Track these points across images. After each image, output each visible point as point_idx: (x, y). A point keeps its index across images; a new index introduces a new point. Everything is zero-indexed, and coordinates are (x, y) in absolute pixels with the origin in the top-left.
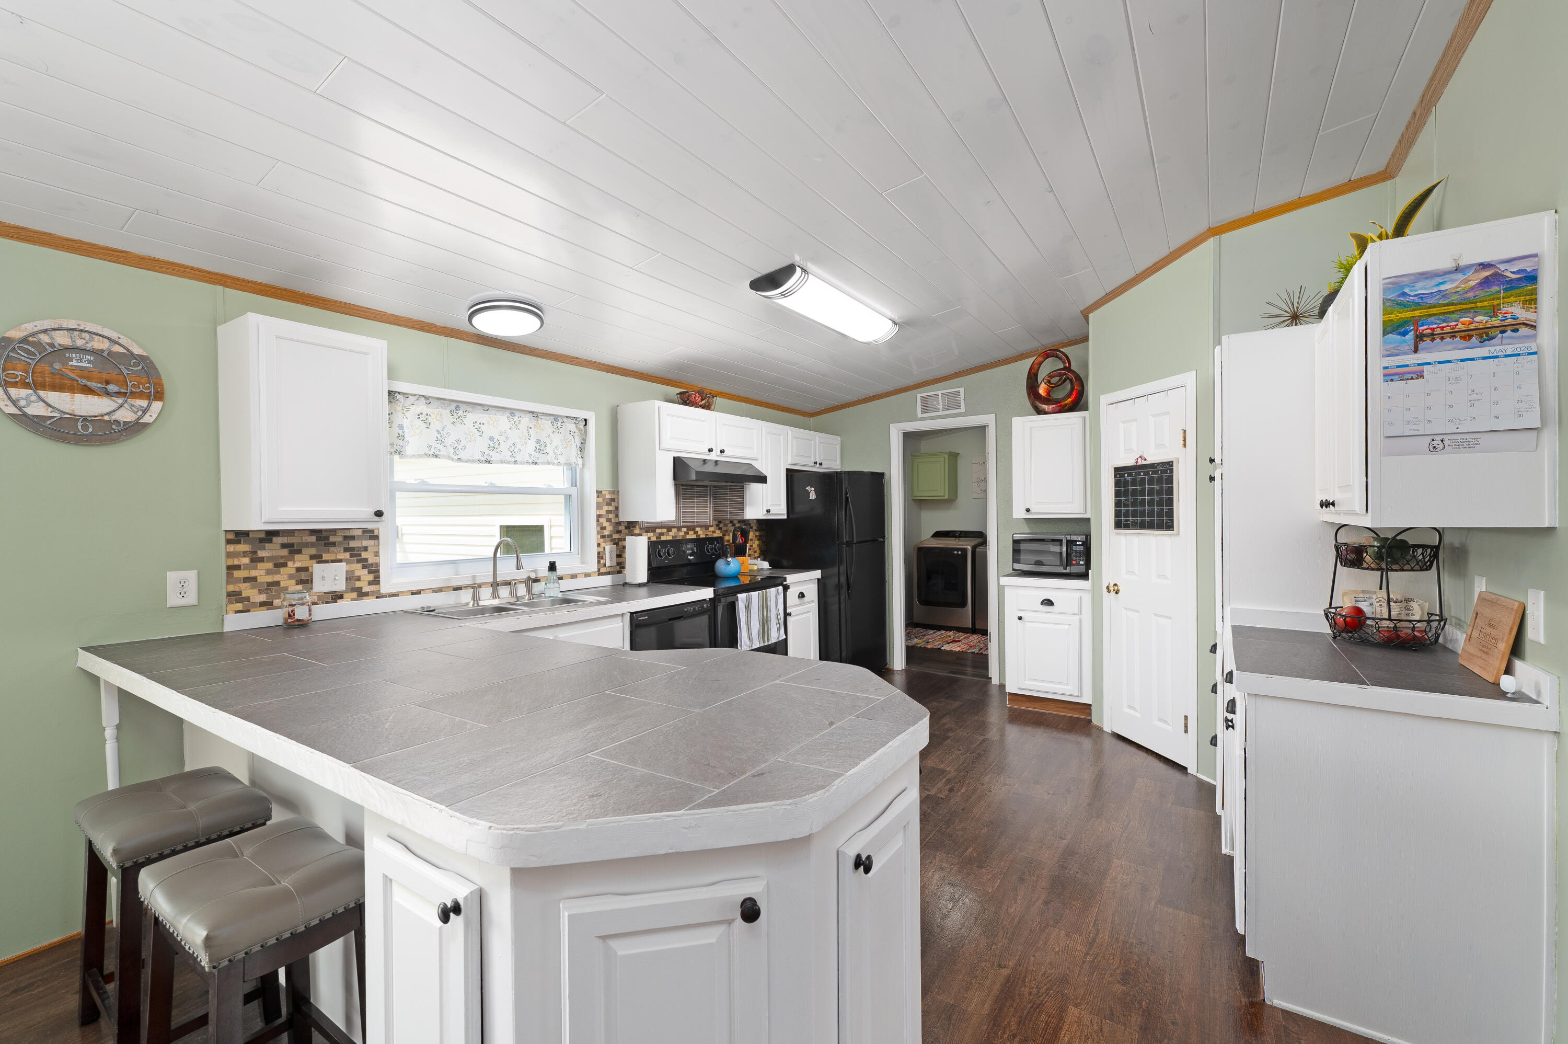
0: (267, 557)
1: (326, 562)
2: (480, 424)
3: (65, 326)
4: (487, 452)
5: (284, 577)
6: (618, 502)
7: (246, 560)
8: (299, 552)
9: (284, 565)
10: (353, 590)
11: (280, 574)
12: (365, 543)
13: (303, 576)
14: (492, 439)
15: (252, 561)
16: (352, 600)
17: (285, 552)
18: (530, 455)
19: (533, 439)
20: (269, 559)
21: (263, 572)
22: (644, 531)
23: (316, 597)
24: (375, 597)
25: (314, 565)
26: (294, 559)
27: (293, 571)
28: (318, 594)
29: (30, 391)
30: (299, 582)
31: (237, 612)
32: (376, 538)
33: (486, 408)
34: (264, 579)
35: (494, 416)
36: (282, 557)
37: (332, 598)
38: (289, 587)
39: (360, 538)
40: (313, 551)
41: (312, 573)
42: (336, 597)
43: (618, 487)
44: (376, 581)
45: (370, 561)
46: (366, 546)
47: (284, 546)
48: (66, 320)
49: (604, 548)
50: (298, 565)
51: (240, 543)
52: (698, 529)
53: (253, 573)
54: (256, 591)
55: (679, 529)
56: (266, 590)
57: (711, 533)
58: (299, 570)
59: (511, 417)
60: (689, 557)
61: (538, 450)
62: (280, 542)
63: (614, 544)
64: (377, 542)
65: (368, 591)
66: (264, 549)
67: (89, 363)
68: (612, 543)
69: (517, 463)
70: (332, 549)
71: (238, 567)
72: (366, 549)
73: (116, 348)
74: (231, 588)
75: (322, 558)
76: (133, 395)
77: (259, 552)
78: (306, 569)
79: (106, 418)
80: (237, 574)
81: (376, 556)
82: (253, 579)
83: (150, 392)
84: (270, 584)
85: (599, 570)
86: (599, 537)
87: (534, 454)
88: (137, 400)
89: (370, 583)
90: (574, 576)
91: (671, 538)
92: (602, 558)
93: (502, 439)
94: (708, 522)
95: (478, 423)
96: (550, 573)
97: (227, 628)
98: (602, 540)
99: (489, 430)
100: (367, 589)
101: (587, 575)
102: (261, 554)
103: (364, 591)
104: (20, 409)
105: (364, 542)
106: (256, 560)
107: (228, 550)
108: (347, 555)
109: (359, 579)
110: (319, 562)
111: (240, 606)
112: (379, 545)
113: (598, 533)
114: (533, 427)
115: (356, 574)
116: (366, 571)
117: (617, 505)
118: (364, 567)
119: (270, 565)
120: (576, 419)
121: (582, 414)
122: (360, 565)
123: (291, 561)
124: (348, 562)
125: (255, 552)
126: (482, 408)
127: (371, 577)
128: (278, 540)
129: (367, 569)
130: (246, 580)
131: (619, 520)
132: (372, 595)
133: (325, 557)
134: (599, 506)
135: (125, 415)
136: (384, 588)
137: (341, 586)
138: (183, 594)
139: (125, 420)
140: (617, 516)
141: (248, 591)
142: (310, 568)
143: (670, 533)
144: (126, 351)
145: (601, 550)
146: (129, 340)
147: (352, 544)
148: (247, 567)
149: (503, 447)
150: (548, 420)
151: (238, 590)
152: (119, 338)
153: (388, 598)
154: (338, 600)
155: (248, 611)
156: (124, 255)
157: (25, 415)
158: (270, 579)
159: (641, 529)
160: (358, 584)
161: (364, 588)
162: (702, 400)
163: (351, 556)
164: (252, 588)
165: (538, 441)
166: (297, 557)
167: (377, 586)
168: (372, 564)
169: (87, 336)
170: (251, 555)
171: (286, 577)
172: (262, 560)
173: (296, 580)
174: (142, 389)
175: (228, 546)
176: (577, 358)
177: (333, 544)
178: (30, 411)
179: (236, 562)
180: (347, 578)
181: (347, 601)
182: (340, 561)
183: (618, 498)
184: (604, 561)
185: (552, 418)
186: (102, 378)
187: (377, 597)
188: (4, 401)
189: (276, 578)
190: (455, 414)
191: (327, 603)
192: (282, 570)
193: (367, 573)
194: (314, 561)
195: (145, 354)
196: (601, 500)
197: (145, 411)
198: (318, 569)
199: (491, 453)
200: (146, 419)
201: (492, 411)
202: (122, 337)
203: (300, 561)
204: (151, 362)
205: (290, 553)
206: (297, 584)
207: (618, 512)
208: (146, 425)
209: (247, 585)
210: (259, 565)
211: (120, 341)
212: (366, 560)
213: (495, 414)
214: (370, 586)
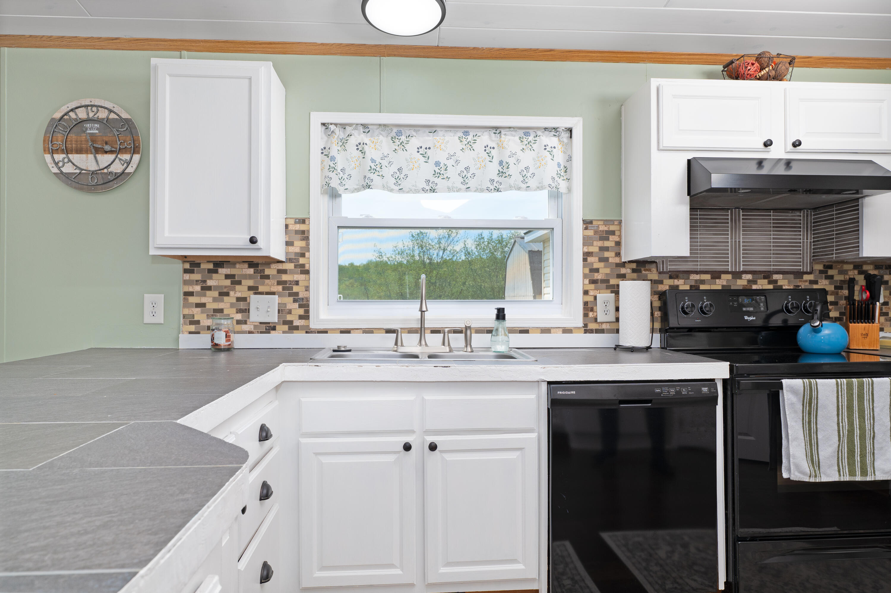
0: (214, 286)
1: (261, 293)
2: (426, 148)
3: (83, 104)
4: (432, 179)
5: (226, 304)
6: (620, 236)
7: (198, 288)
8: (239, 283)
9: (227, 294)
10: (285, 323)
11: (223, 302)
12: (297, 277)
13: (242, 305)
14: (437, 164)
15: (203, 288)
16: (284, 332)
17: (228, 282)
18: (492, 181)
19: (496, 161)
20: (216, 288)
21: (210, 300)
22: (668, 276)
23: (252, 326)
24: (304, 332)
25: (251, 296)
26: (235, 289)
27: (234, 301)
28: (254, 324)
29: (64, 156)
30: (239, 311)
31: (190, 333)
32: (307, 272)
33: (433, 129)
34: (211, 306)
35: (442, 138)
36: (226, 287)
37: (266, 328)
38: (231, 315)
39: (292, 272)
40: (251, 283)
41: (249, 303)
42: (269, 328)
43: (620, 215)
44: (306, 316)
45: (301, 296)
46: (297, 280)
47: (227, 277)
48: (84, 100)
49: (595, 298)
50: (239, 295)
51: (193, 273)
52: (775, 277)
53: (203, 300)
54: (205, 315)
55: (737, 275)
56: (212, 315)
57: (807, 284)
58: (239, 299)
59: (464, 136)
60: (746, 318)
61: (501, 173)
62: (225, 273)
63: (612, 292)
64: (308, 277)
65: (298, 325)
66: (211, 278)
67: (97, 130)
68: (609, 291)
69: (471, 191)
70: (267, 281)
71: (191, 294)
72: (297, 283)
73: (112, 116)
74: (187, 311)
75: (258, 290)
76: (121, 151)
77: (208, 281)
78: (244, 299)
79: (105, 171)
80: (193, 300)
81: (306, 290)
82: (202, 305)
83: (131, 147)
84: (216, 311)
85: (586, 325)
86: (587, 281)
87: (497, 178)
88: (124, 155)
89: (301, 317)
90: (546, 331)
91: (720, 288)
92: (592, 310)
93: (450, 163)
94: (800, 266)
95: (423, 148)
96: (497, 323)
97: (182, 346)
98: (592, 286)
99: (436, 155)
100: (297, 323)
101: (567, 331)
102: (210, 283)
103: (295, 324)
104: (59, 168)
105: (295, 276)
106: (206, 288)
107: (185, 279)
108: (280, 288)
109: (290, 312)
110: (256, 294)
111: (192, 328)
112: (309, 280)
113: (585, 276)
114: (495, 146)
115: (288, 308)
116: (296, 305)
117: (618, 240)
118: (295, 301)
119: (216, 294)
120: (555, 129)
121: (563, 122)
122: (291, 299)
123: (232, 290)
124: (280, 295)
125: (205, 281)
126: (427, 130)
127: (301, 312)
128: (223, 271)
129: (298, 303)
130: (198, 305)
131: (621, 259)
132: (302, 330)
133: (261, 289)
134: (587, 241)
135: (117, 168)
136: (313, 324)
137: (274, 318)
138: (154, 314)
139: (116, 171)
140: (618, 254)
141: (198, 314)
142: (248, 299)
143: (717, 280)
144: (117, 117)
145: (590, 299)
146: (120, 108)
147: (285, 277)
148: (199, 294)
149: (452, 172)
150: (515, 136)
151: (191, 313)
152: (114, 107)
153: (317, 334)
154: (272, 332)
155: (198, 333)
156: (118, 41)
157: (62, 172)
158: (216, 306)
159: (660, 273)
160: (289, 318)
161: (294, 322)
162: (762, 69)
163: (284, 289)
164: (202, 312)
165: (501, 163)
166: (238, 287)
167: (307, 321)
168: (303, 299)
169: (94, 109)
170: (202, 283)
171: (228, 305)
172: (209, 288)
173: (236, 309)
174: (126, 145)
175: (185, 275)
176: (551, 50)
177: (268, 277)
178: (65, 170)
179: (191, 289)
180: (279, 310)
181: (279, 333)
182: (273, 293)
183: (620, 230)
184: (595, 314)
185: (521, 133)
186: (103, 140)
187: (307, 332)
188: (52, 164)
189: (220, 306)
190: (397, 141)
191: (261, 333)
192: (226, 298)
193: (298, 307)
194: (252, 292)
195: (129, 117)
196: (590, 233)
197: (129, 163)
198: (254, 300)
199: (436, 180)
200: (130, 170)
201: (441, 133)
202: (115, 106)
203: (240, 292)
204: (133, 123)
205: (232, 284)
206: (237, 313)
207: (620, 249)
208: (129, 174)
209: (199, 309)
210: (208, 293)
211: (115, 110)
212: (297, 294)
213: (444, 135)
214: (301, 321)
